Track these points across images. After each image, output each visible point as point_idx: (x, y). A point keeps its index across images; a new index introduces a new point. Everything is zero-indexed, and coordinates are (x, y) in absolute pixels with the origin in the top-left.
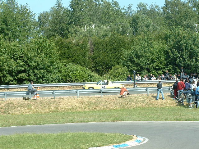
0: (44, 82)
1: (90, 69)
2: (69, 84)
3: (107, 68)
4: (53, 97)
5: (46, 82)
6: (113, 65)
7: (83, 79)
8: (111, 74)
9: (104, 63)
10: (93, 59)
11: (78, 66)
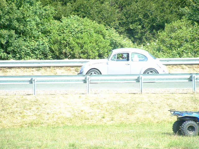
0: (10, 56)
1: (115, 29)
2: (66, 62)
3: (152, 28)
4: (30, 91)
5: (14, 57)
6: (168, 21)
7: (98, 50)
8: (163, 41)
9: (146, 16)
10: (121, 7)
11: (87, 21)
